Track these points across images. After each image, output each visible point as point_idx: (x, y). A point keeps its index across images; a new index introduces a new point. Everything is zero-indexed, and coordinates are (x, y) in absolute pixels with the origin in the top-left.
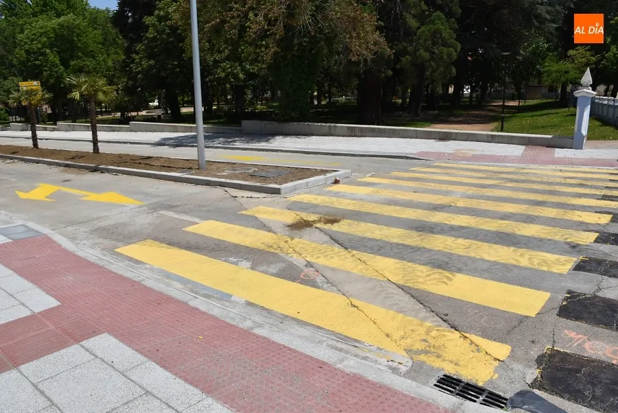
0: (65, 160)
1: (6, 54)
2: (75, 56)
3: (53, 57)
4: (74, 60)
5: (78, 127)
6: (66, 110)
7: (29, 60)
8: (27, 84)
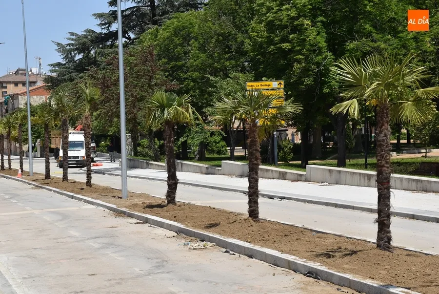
0: (309, 259)
1: (234, 31)
2: (357, 32)
3: (316, 35)
4: (354, 39)
5: (348, 177)
6: (327, 139)
7: (270, 42)
8: (261, 85)
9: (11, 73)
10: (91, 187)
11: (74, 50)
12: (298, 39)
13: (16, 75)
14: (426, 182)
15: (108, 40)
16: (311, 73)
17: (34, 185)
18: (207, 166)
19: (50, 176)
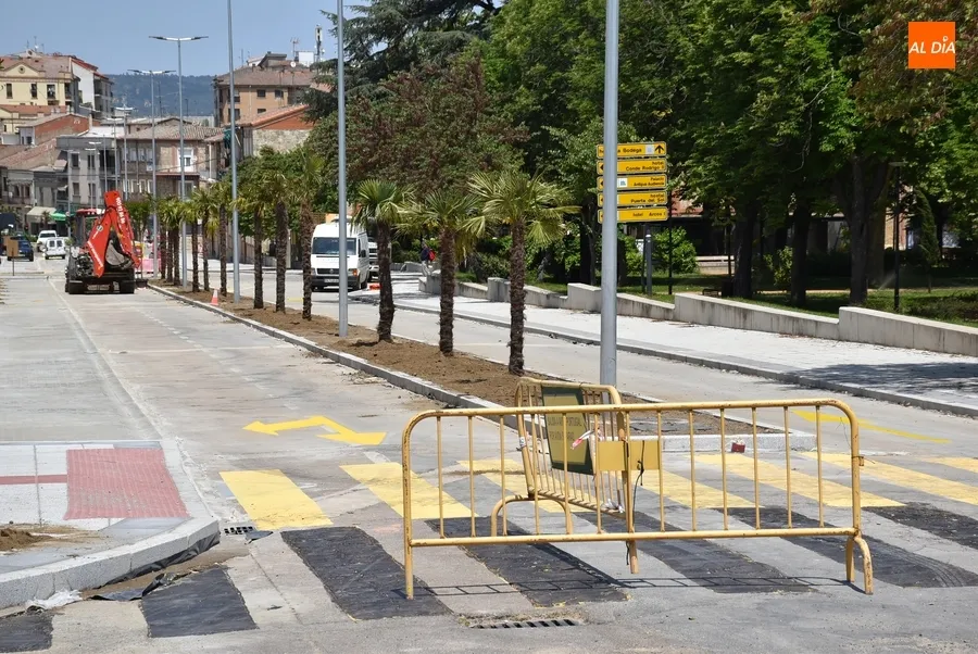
8: (625, 150)
9: (251, 65)
10: (310, 320)
11: (367, 31)
12: (769, 43)
13: (262, 69)
14: (813, 325)
15: (442, 10)
16: (791, 112)
17: (230, 317)
18: (549, 292)
19: (262, 303)
